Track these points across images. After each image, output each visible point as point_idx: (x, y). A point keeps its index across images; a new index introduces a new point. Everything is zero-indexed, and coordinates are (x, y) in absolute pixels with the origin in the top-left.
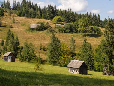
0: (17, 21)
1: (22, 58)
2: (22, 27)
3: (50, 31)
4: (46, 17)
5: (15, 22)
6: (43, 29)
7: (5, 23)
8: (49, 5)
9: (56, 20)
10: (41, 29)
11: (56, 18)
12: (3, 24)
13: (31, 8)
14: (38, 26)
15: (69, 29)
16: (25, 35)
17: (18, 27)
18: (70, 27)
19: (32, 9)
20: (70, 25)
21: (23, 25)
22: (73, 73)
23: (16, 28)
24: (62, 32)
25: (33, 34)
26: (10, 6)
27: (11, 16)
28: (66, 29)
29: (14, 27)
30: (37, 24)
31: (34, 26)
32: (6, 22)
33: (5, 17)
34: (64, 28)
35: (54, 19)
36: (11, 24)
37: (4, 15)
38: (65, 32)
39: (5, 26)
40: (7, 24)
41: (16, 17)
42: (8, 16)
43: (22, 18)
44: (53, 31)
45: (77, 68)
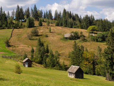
0: (54, 31)
1: (46, 64)
2: (57, 36)
3: (83, 40)
4: (83, 26)
5: (51, 31)
6: (77, 38)
7: (42, 33)
8: (86, 15)
9: (91, 29)
10: (74, 38)
11: (91, 27)
12: (40, 34)
13: (70, 18)
14: (71, 35)
15: (101, 38)
16: (58, 44)
17: (53, 36)
18: (102, 36)
19: (72, 20)
20: (103, 35)
21: (59, 34)
22: (71, 77)
23: (51, 37)
24: (94, 41)
25: (66, 42)
26: (52, 17)
27: (49, 26)
28: (98, 38)
29: (49, 36)
30: (71, 33)
31: (67, 35)
32: (43, 31)
33: (44, 26)
34: (96, 37)
35: (89, 28)
36: (48, 33)
37: (43, 25)
38: (97, 41)
39: (41, 35)
40: (43, 34)
41: (54, 27)
42: (46, 26)
43: (60, 28)
44: (86, 40)
45: (73, 72)
